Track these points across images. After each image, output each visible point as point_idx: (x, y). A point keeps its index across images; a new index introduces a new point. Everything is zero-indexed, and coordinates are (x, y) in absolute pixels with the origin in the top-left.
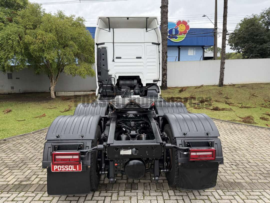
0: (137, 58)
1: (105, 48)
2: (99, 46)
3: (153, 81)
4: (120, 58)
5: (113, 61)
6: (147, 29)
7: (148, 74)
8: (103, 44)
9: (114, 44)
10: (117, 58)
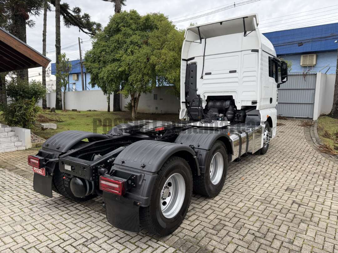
0: (231, 72)
1: (195, 64)
2: (189, 62)
3: (252, 102)
4: (210, 74)
5: (202, 78)
6: (245, 33)
7: (244, 94)
8: (193, 58)
9: (205, 57)
10: (206, 74)
